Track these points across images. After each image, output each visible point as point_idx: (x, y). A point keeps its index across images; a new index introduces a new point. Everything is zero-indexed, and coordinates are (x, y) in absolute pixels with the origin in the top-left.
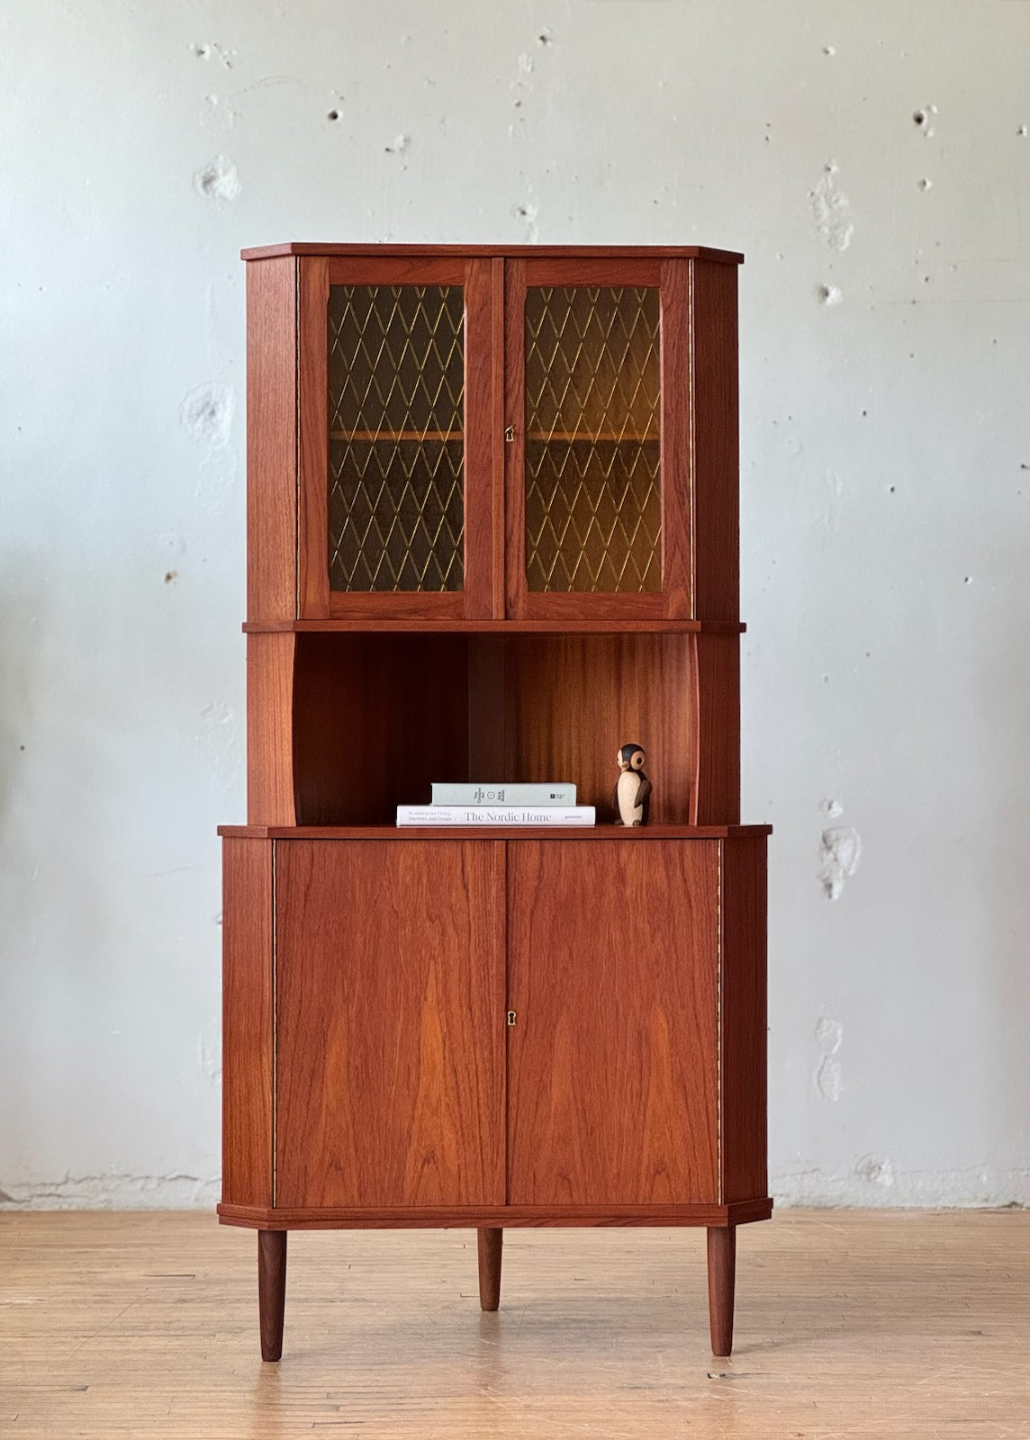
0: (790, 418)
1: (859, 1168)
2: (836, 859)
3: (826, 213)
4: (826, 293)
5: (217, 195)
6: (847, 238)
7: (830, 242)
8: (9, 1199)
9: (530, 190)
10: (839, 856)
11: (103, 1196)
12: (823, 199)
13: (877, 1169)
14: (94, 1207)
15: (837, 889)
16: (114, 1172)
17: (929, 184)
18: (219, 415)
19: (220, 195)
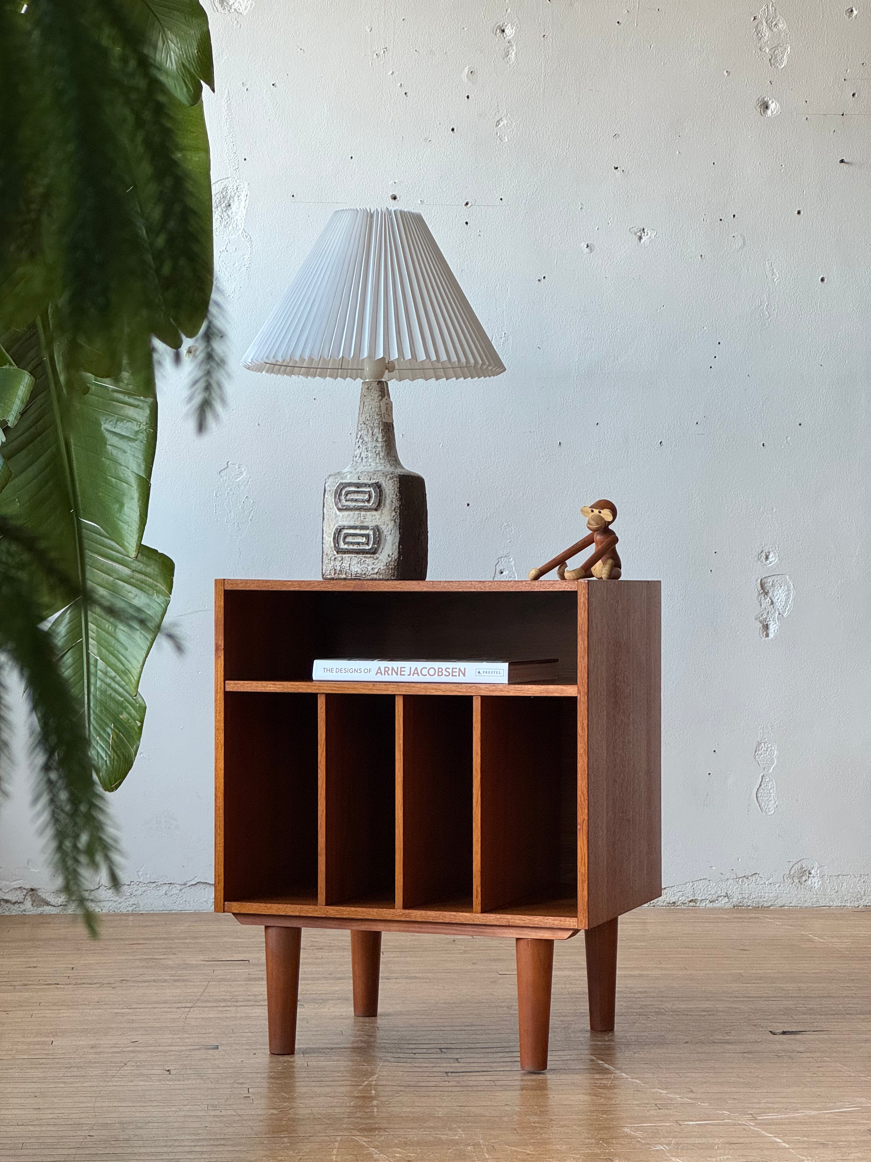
0: (734, 216)
1: (792, 872)
2: (772, 603)
3: (767, 34)
4: (766, 106)
5: (233, 10)
6: (785, 57)
7: (770, 60)
8: (48, 904)
9: (509, 11)
10: (774, 601)
11: (132, 901)
12: (765, 23)
13: (808, 874)
14: (124, 911)
15: (773, 628)
16: (141, 880)
17: (855, 12)
18: (234, 207)
19: (235, 10)
